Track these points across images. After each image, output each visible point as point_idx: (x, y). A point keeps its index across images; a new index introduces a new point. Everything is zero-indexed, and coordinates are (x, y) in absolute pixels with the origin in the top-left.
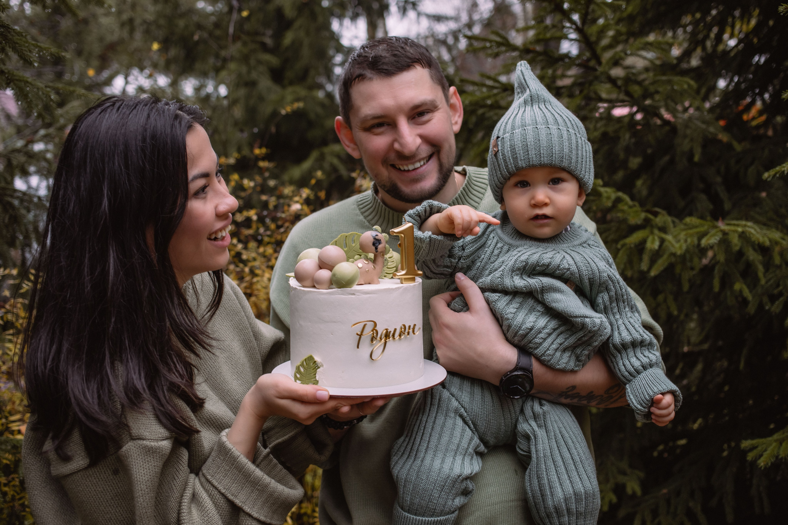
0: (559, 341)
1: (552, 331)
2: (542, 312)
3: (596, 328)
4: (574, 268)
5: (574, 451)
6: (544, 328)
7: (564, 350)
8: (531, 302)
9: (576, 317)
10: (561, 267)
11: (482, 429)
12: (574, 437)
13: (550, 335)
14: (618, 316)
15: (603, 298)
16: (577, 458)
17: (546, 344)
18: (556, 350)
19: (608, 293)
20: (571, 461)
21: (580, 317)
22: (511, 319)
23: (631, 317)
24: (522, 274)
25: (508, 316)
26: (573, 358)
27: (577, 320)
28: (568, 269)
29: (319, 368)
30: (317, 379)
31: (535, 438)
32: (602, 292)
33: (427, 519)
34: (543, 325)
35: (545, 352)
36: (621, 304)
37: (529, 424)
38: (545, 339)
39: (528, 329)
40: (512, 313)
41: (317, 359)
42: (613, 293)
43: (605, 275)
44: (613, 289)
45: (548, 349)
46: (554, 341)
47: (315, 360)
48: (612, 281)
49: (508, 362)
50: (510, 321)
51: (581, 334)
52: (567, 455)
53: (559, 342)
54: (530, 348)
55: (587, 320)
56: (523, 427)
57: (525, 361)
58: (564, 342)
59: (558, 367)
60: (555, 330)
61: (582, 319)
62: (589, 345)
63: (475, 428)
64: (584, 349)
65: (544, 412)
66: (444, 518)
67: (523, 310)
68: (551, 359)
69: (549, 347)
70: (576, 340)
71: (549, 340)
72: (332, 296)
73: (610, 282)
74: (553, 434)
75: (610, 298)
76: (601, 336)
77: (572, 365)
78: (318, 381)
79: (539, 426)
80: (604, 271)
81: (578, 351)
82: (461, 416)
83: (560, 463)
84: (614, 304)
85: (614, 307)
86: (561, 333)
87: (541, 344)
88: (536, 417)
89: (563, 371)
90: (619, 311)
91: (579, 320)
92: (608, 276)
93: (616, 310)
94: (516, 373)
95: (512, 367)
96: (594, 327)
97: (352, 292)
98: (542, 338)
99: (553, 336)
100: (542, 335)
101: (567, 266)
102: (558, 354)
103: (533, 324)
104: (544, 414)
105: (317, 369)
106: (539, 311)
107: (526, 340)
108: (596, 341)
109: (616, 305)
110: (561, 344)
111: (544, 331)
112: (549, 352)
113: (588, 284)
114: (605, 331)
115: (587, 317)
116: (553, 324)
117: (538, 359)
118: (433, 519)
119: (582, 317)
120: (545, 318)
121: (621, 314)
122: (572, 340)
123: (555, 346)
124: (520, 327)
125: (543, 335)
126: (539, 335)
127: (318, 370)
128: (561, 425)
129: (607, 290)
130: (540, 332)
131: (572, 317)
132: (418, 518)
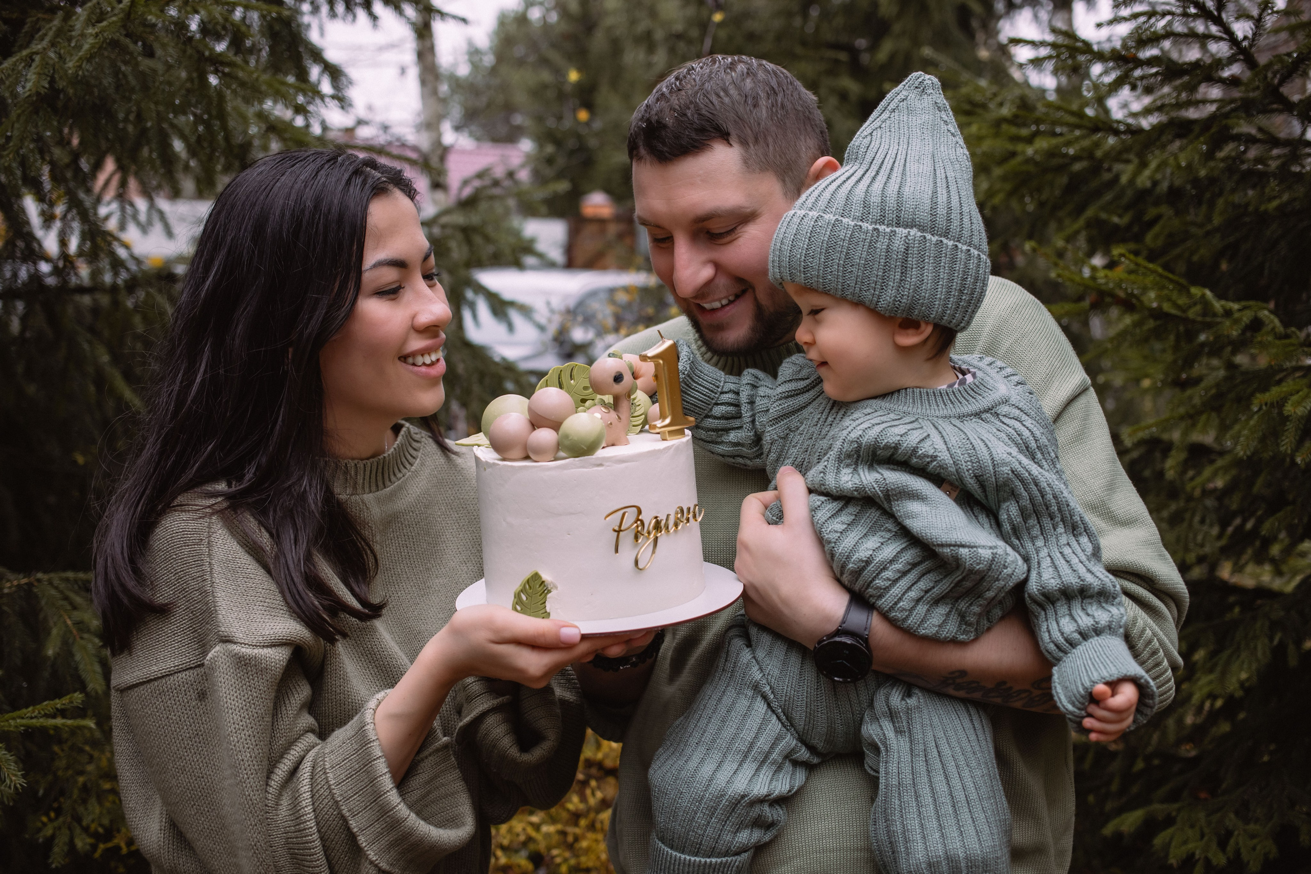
0: (922, 585)
1: (909, 567)
2: (896, 532)
3: (981, 566)
4: (944, 456)
5: (956, 782)
6: (892, 562)
7: (937, 602)
8: (873, 514)
9: (942, 545)
10: (920, 452)
11: (800, 725)
12: (961, 758)
13: (904, 574)
14: (1040, 543)
15: (1010, 511)
16: (960, 796)
17: (896, 591)
18: (918, 601)
19: (1018, 502)
20: (948, 800)
21: (950, 545)
22: (835, 543)
23: (1068, 544)
24: (856, 464)
25: (830, 536)
26: (954, 618)
27: (945, 551)
28: (934, 458)
29: (549, 591)
30: (548, 611)
31: (887, 751)
32: (1005, 501)
33: (688, 858)
34: (891, 556)
35: (896, 604)
36: (1046, 522)
37: (880, 726)
38: (896, 581)
39: (863, 561)
40: (836, 532)
41: (546, 576)
42: (1026, 502)
43: (1006, 469)
44: (1025, 494)
45: (900, 599)
46: (913, 585)
47: (543, 579)
48: (1022, 481)
49: (828, 619)
50: (833, 545)
51: (957, 576)
52: (941, 786)
53: (924, 588)
54: (871, 596)
55: (964, 551)
56: (870, 730)
57: (858, 618)
58: (933, 587)
59: (924, 631)
60: (914, 565)
61: (954, 549)
62: (979, 597)
63: (788, 721)
64: (972, 603)
65: (908, 708)
66: (719, 860)
67: (860, 528)
68: (908, 617)
69: (904, 594)
70: (952, 585)
71: (904, 583)
72: (565, 472)
73: (1018, 483)
74: (922, 747)
75: (1022, 511)
76: (998, 579)
77: (951, 629)
78: (549, 613)
79: (898, 732)
80: (1005, 464)
81: (962, 605)
82: (765, 697)
83: (927, 799)
84: (1032, 521)
85: (1033, 526)
86: (928, 572)
87: (887, 589)
88: (892, 715)
89: (934, 641)
90: (1042, 534)
91: (947, 550)
92: (1013, 472)
93: (1036, 531)
94: (838, 639)
95: (832, 628)
96: (978, 564)
97: (599, 462)
98: (888, 579)
99: (911, 577)
100: (888, 574)
101: (931, 452)
102: (921, 609)
103: (871, 553)
104: (908, 711)
105: (547, 593)
106: (890, 531)
107: (860, 582)
108: (989, 590)
109: (1036, 522)
110: (927, 592)
111: (893, 566)
112: (901, 604)
113: (976, 486)
114: (1005, 571)
115: (963, 546)
116: (909, 556)
117: (885, 616)
118: (698, 859)
119: (954, 546)
120: (898, 544)
121: (1046, 540)
122: (944, 586)
123: (913, 593)
124: (848, 557)
125: (890, 573)
126: (883, 574)
127: (549, 596)
128: (940, 734)
129: (1014, 495)
130: (885, 569)
131: (935, 545)
132: (674, 853)
